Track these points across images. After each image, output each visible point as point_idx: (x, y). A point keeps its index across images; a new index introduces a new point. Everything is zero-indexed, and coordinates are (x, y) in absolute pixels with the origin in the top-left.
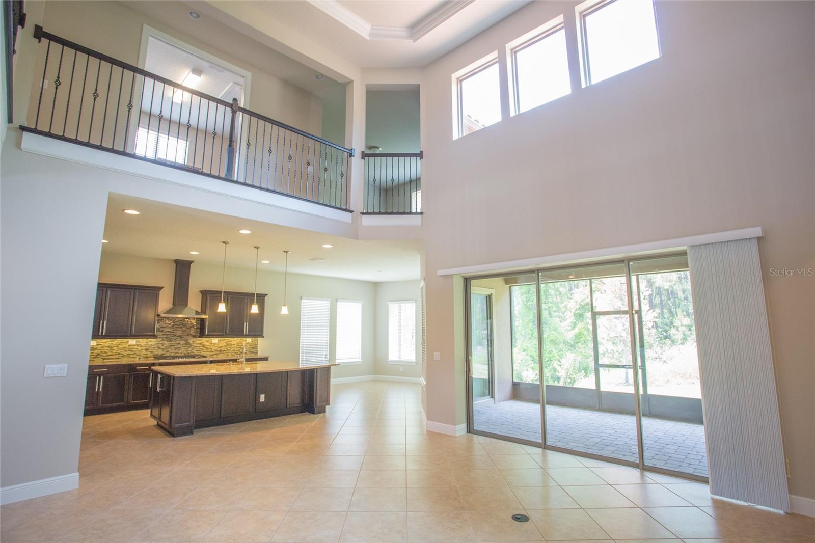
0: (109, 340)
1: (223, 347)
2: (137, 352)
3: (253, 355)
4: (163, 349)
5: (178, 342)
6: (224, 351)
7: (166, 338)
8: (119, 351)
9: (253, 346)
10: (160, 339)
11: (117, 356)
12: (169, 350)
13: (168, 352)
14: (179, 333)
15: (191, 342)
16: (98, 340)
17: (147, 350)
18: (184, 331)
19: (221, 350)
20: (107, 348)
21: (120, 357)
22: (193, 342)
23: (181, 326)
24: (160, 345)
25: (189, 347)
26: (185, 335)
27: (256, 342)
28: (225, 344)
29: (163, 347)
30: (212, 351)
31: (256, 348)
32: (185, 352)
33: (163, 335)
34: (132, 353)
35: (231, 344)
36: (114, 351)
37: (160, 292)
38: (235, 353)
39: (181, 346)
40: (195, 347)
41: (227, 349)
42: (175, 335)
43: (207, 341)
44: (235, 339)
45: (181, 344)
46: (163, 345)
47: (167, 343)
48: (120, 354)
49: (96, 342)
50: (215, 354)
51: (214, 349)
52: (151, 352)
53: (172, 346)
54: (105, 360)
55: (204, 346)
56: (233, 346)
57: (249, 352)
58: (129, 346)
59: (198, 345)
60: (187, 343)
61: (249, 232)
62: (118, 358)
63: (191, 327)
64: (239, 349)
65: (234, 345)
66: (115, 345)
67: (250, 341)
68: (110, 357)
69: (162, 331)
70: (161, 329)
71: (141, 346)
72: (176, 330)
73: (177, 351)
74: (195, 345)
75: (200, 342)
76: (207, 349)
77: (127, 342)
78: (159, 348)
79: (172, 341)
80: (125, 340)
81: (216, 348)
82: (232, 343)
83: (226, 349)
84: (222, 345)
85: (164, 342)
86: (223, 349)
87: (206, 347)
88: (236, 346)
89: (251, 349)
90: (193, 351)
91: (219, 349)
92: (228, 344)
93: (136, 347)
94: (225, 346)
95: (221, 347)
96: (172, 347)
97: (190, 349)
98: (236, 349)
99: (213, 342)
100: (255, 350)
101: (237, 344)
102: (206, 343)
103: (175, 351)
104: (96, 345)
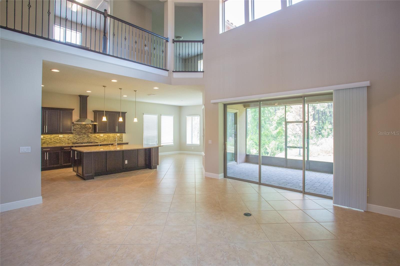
0: (49, 135)
2: (63, 141)
3: (121, 142)
4: (76, 139)
5: (83, 136)
6: (107, 140)
7: (77, 134)
8: (55, 141)
9: (120, 138)
10: (74, 135)
11: (54, 143)
12: (79, 139)
13: (79, 140)
14: (84, 131)
15: (90, 136)
16: (44, 135)
17: (68, 140)
18: (86, 131)
19: (105, 140)
20: (49, 139)
21: (55, 143)
22: (91, 135)
23: (85, 128)
24: (75, 137)
25: (89, 138)
26: (87, 133)
27: (122, 135)
28: (107, 137)
29: (76, 138)
30: (100, 140)
32: (87, 141)
33: (76, 132)
34: (62, 141)
35: (110, 137)
36: (52, 141)
37: (73, 111)
38: (112, 141)
39: (85, 138)
40: (92, 138)
41: (108, 139)
42: (82, 133)
43: (98, 135)
44: (112, 134)
45: (85, 136)
47: (78, 136)
48: (55, 142)
49: (43, 136)
50: (102, 141)
51: (101, 139)
52: (71, 141)
53: (80, 138)
54: (48, 145)
55: (96, 138)
56: (111, 138)
57: (119, 140)
58: (59, 138)
59: (93, 137)
60: (88, 136)
61: (116, 81)
62: (55, 144)
63: (90, 128)
64: (113, 139)
65: (111, 137)
66: (53, 138)
67: (119, 135)
68: (50, 143)
69: (75, 131)
70: (75, 130)
71: (66, 138)
72: (82, 130)
73: (83, 140)
74: (92, 137)
75: (94, 136)
76: (98, 139)
77: (58, 136)
78: (74, 139)
79: (80, 135)
80: (57, 135)
81: (102, 139)
82: (110, 136)
83: (107, 139)
85: (77, 136)
86: (106, 139)
87: (98, 138)
88: (112, 137)
90: (92, 140)
91: (104, 139)
92: (108, 137)
93: (63, 138)
94: (107, 138)
95: (105, 138)
96: (81, 138)
97: (90, 139)
98: (112, 139)
99: (101, 136)
100: (121, 139)
101: (113, 136)
102: (97, 136)
103: (82, 140)
104: (44, 137)
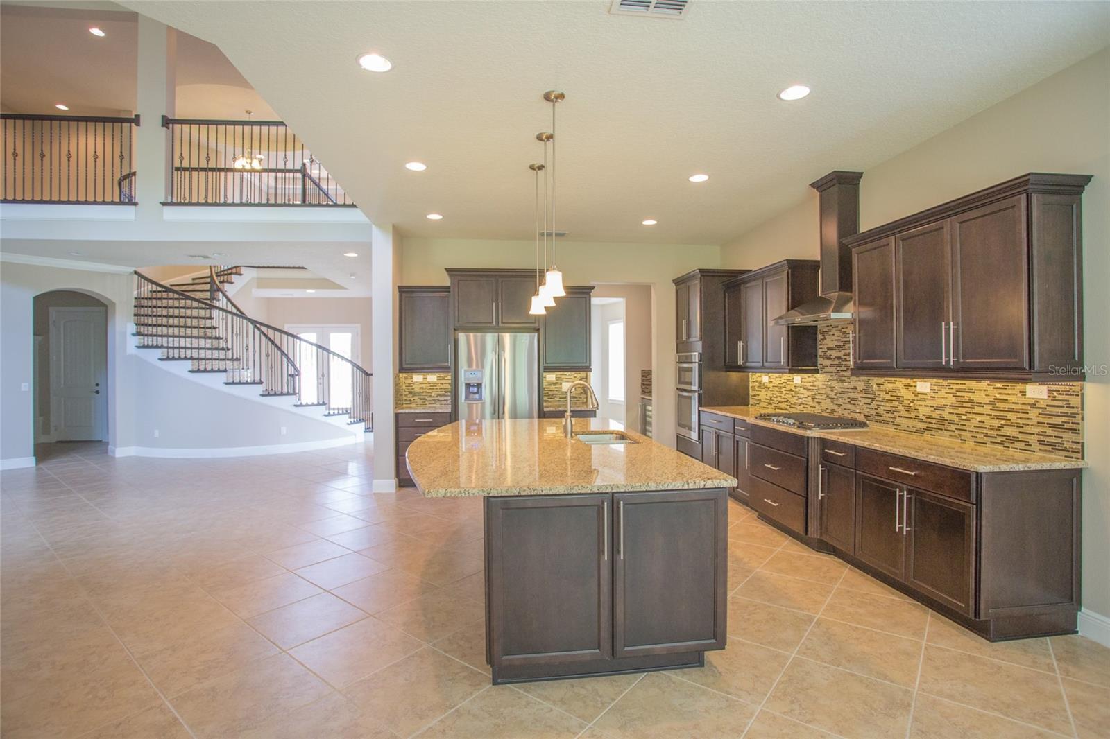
0: (777, 375)
1: (947, 410)
4: (832, 400)
6: (952, 422)
7: (836, 374)
9: (1058, 420)
10: (828, 377)
11: (784, 405)
15: (875, 387)
19: (942, 419)
20: (776, 389)
22: (879, 385)
24: (828, 390)
25: (873, 399)
27: (1075, 401)
28: (952, 400)
30: (917, 418)
31: (1075, 431)
35: (971, 401)
38: (986, 435)
41: (959, 415)
43: (907, 386)
44: (984, 384)
46: (833, 388)
48: (787, 401)
49: (767, 377)
50: (929, 429)
51: (924, 411)
53: (843, 393)
55: (899, 399)
56: (977, 410)
57: (1041, 442)
58: (796, 387)
59: (888, 397)
62: (786, 410)
64: (996, 423)
65: (980, 405)
66: (783, 385)
67: (1045, 396)
68: (779, 405)
69: (829, 358)
70: (828, 354)
71: (808, 390)
73: (852, 408)
74: (883, 394)
75: (889, 387)
78: (828, 395)
81: (928, 411)
82: (977, 397)
83: (954, 418)
84: (944, 402)
86: (946, 414)
87: (906, 402)
88: (987, 409)
89: (1049, 431)
90: (880, 411)
91: (936, 415)
92: (961, 402)
93: (802, 390)
94: (953, 406)
95: (942, 408)
96: (845, 396)
97: (874, 405)
98: (988, 422)
99: (919, 389)
100: (1068, 437)
101: (991, 403)
102: (904, 393)
103: (849, 406)
104: (770, 382)
